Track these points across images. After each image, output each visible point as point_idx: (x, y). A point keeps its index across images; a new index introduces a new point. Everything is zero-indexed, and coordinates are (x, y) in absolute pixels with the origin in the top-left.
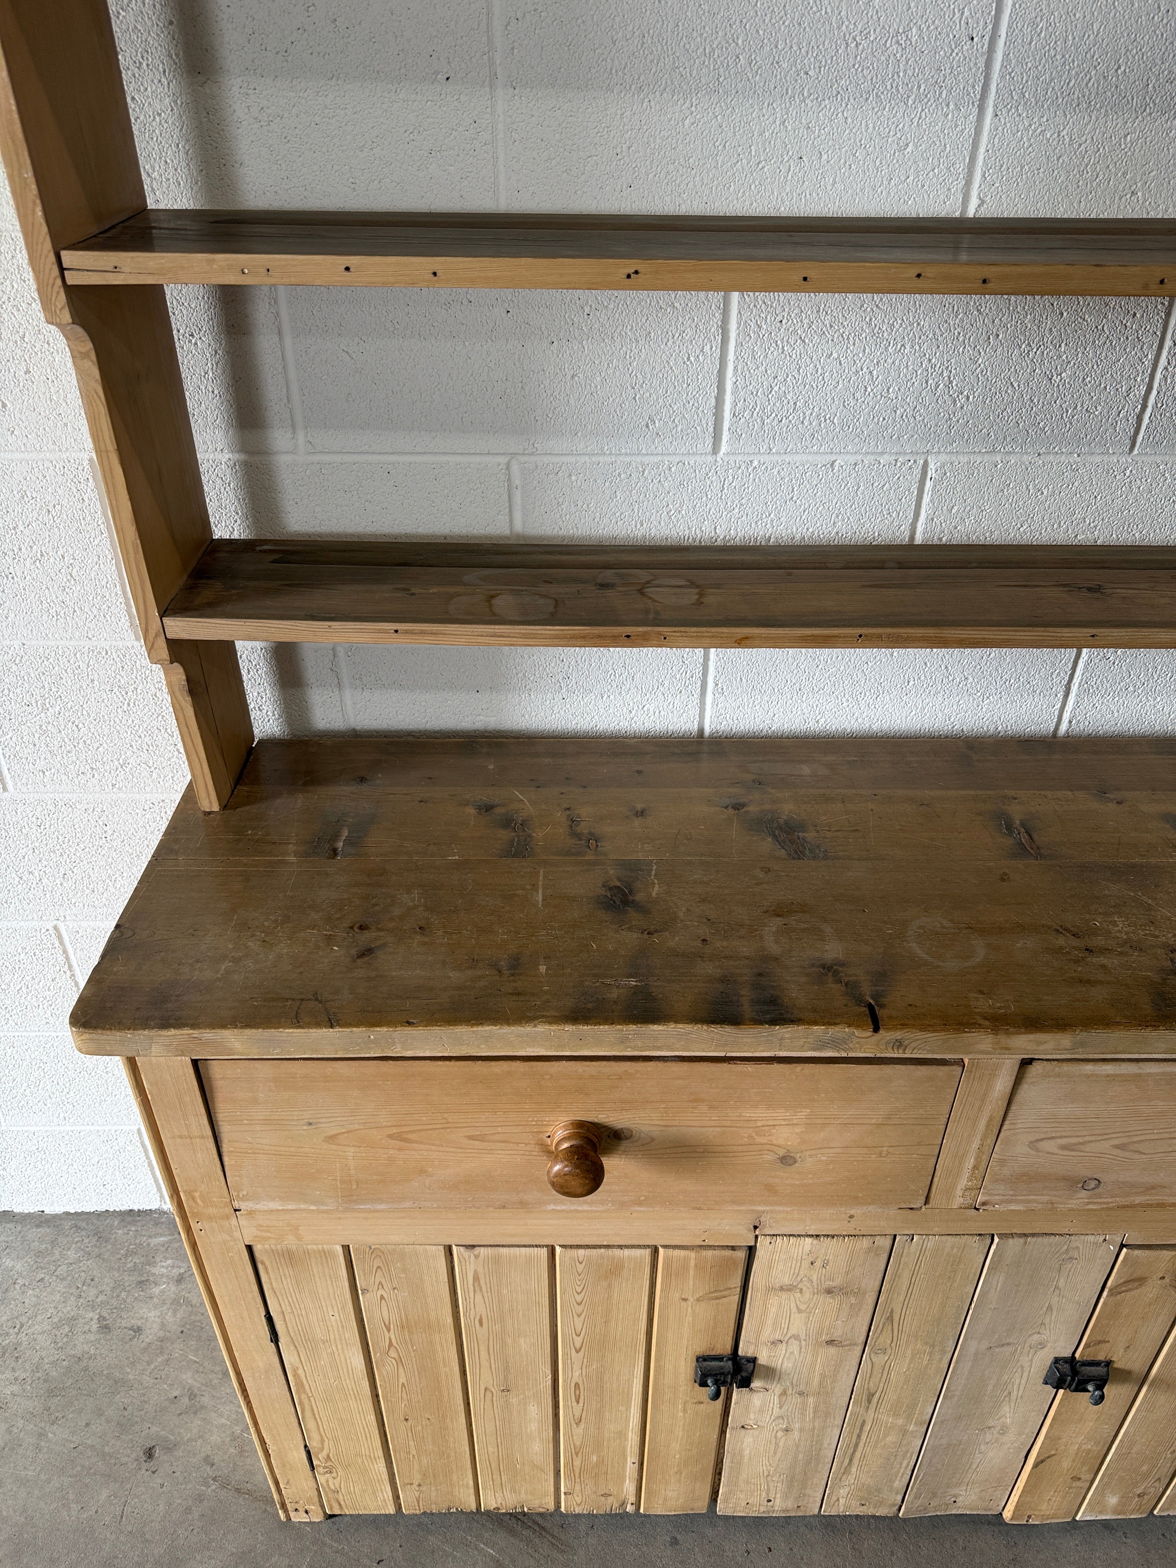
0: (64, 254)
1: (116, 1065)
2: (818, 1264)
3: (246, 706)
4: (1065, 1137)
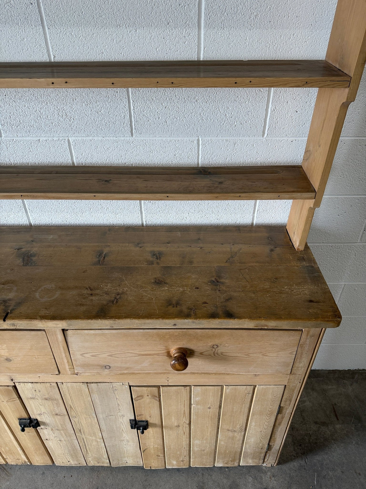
2: (37, 391)
4: (91, 353)
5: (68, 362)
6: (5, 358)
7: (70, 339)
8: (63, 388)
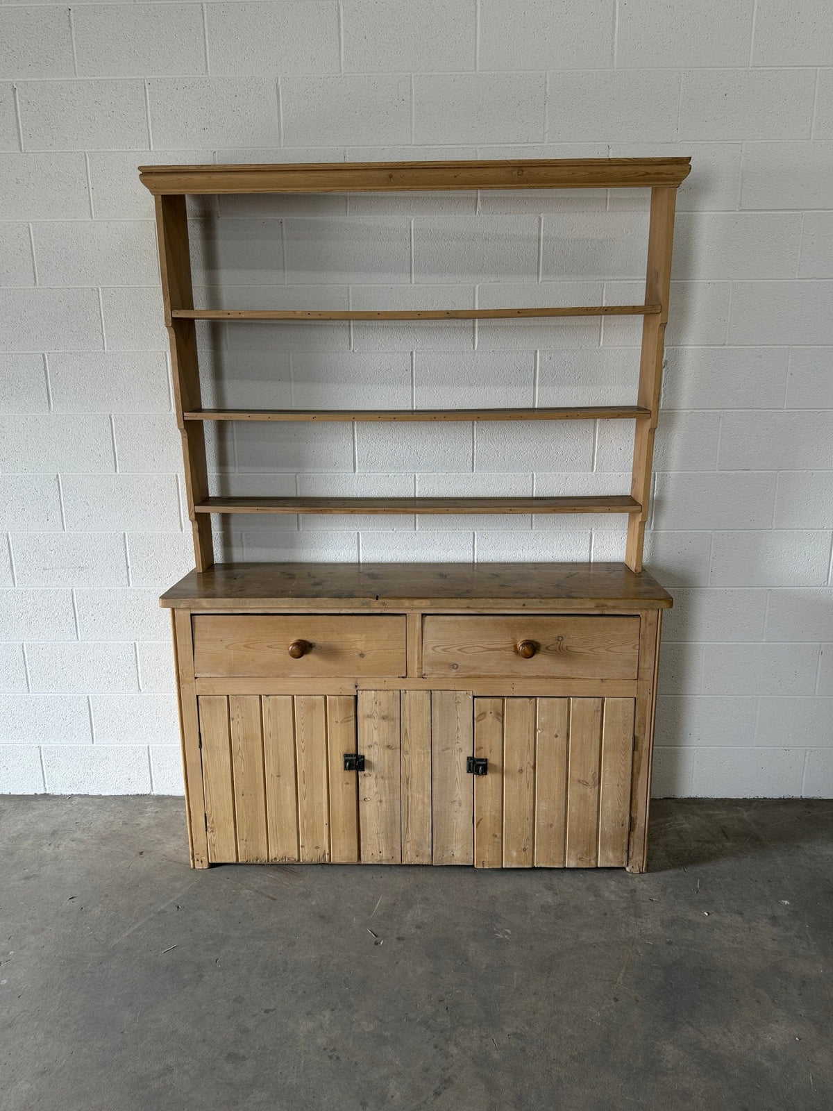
0: (185, 414)
1: (169, 610)
2: (378, 704)
3: (213, 553)
4: (442, 646)
5: (418, 658)
6: (360, 652)
7: (426, 627)
8: (406, 698)
